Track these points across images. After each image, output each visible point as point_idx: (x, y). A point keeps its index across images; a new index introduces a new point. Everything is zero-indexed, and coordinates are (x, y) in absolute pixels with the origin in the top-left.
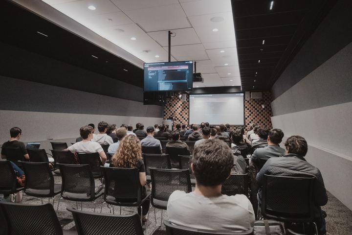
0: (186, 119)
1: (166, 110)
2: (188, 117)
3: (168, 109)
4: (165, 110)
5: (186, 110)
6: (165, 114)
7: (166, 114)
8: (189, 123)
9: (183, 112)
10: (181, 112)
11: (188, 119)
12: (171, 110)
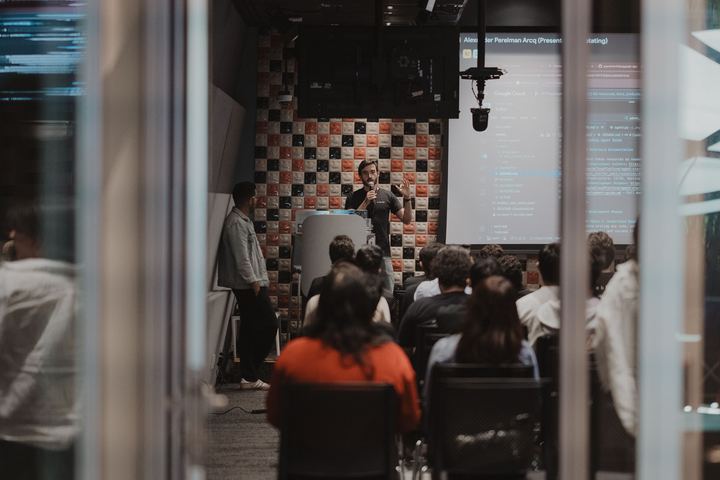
0: (423, 202)
1: (273, 140)
2: (431, 189)
3: (298, 140)
4: (263, 141)
5: (421, 143)
6: (263, 165)
7: (273, 165)
8: (440, 230)
9: (398, 151)
10: (385, 153)
11: (439, 203)
12: (312, 141)
